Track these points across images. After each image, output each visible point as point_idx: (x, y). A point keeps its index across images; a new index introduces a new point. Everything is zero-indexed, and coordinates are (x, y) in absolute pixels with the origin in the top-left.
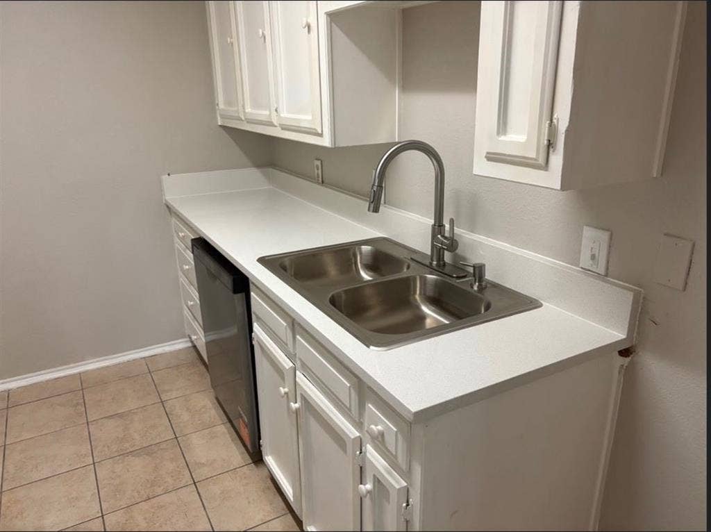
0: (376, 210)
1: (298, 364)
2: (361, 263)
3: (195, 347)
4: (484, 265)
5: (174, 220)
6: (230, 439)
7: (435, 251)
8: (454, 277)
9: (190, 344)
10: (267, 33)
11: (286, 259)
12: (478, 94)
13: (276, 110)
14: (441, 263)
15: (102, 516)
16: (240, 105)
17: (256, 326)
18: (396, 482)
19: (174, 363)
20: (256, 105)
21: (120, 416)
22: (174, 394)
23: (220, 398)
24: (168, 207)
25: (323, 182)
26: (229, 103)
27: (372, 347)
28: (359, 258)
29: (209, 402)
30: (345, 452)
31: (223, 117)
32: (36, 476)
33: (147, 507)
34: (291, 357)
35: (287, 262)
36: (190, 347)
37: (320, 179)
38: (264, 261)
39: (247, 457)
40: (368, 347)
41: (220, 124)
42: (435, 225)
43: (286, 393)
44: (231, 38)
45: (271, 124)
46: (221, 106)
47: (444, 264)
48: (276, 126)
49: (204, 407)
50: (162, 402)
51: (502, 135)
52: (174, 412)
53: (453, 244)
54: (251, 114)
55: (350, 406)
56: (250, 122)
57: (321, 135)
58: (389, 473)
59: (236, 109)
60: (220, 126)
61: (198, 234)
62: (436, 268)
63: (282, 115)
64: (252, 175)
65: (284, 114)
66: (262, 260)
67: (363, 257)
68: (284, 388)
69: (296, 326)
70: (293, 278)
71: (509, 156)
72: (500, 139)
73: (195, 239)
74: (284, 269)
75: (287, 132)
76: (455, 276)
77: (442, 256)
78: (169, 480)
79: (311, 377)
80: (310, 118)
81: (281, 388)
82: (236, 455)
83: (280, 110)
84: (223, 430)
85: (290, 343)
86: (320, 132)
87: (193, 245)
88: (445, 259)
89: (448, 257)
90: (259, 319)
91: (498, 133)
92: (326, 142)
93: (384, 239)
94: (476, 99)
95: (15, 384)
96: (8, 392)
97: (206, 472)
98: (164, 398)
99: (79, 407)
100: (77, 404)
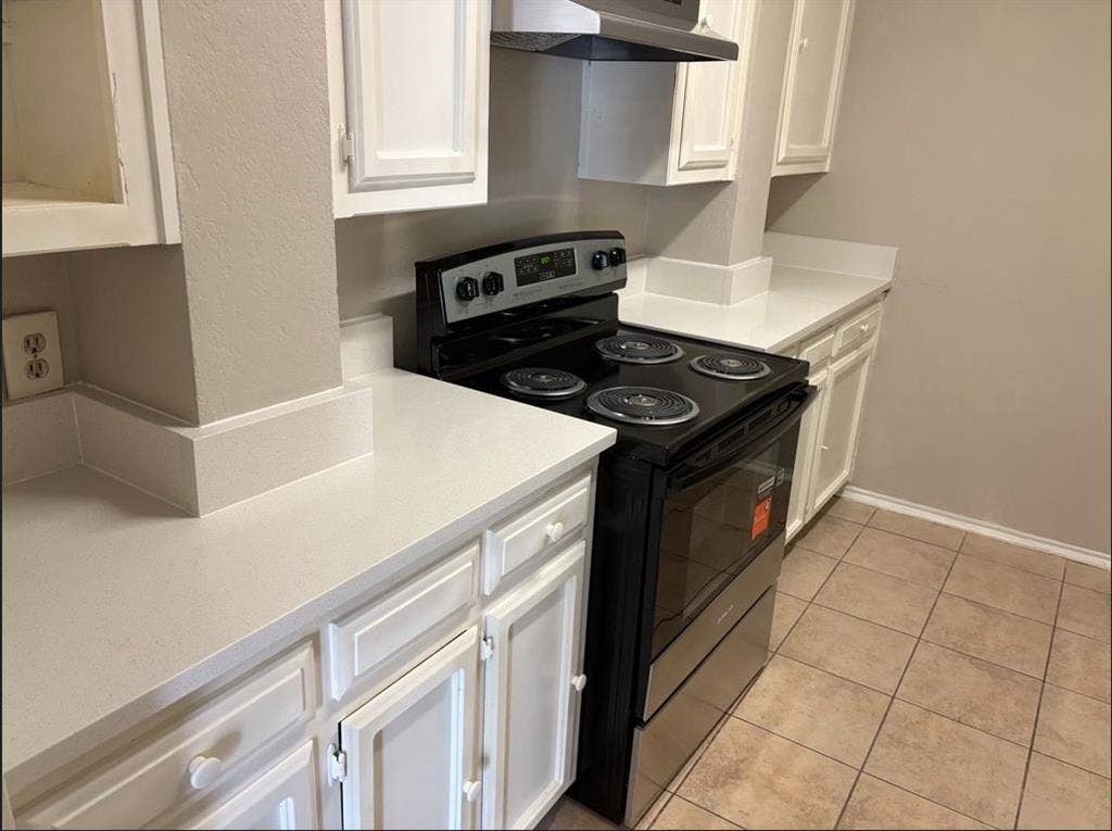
15: (894, 697)
21: (986, 608)
33: (949, 728)
52: (1063, 650)
78: (998, 720)
95: (886, 504)
96: (877, 509)
97: (1057, 748)
98: (1061, 623)
99: (943, 569)
100: (942, 565)
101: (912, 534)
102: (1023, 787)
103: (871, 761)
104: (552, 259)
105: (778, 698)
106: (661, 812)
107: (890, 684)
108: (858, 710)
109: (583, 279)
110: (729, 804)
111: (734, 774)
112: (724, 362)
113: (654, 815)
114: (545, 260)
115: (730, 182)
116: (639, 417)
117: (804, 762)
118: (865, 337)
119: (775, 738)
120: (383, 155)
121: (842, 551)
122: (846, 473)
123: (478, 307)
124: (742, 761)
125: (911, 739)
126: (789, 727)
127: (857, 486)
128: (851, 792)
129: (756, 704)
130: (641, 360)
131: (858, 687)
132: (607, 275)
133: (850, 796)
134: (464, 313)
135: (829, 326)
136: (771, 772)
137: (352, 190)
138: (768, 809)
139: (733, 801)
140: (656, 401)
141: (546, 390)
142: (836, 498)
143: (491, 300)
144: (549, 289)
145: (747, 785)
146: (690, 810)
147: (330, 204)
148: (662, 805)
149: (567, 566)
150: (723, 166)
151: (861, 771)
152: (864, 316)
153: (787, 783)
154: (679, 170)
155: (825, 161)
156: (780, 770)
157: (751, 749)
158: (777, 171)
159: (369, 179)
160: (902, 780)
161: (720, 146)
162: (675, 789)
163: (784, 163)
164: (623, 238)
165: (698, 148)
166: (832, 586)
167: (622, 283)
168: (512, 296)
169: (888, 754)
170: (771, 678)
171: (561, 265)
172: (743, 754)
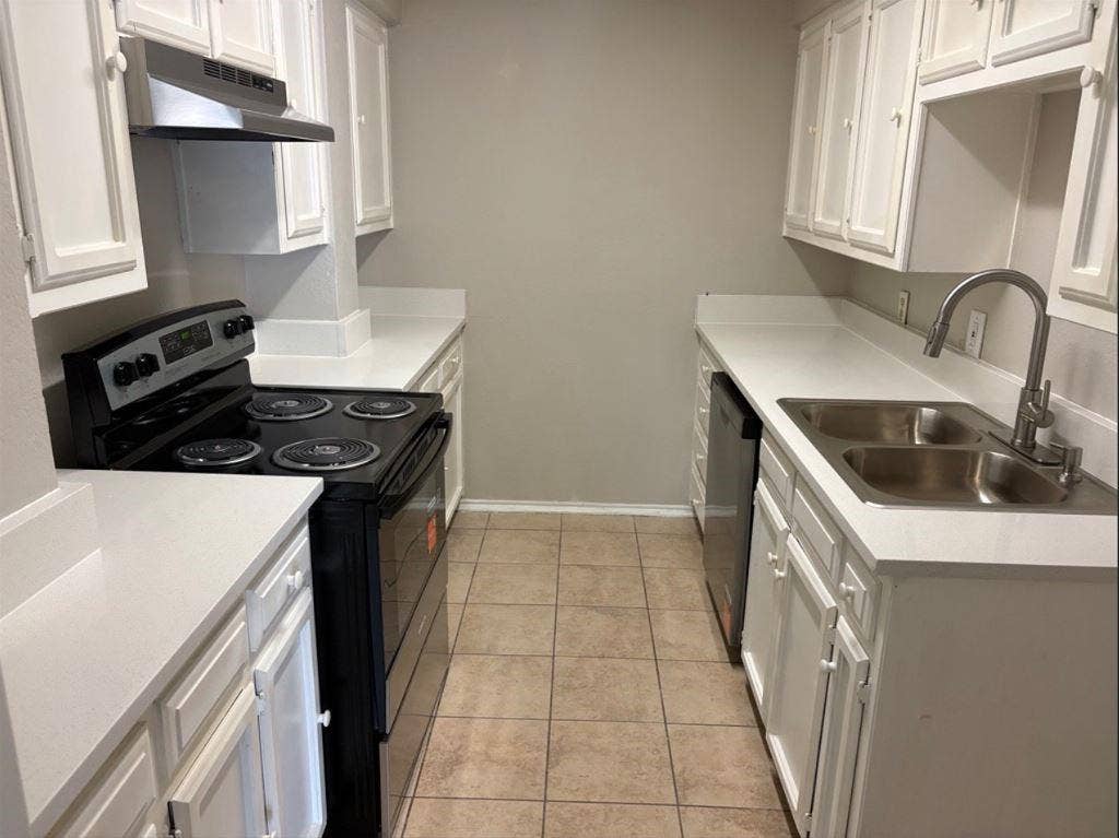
0: (935, 354)
1: (795, 525)
2: (918, 430)
3: (696, 519)
4: (1082, 450)
5: (702, 352)
6: (710, 629)
7: (1021, 426)
8: (1038, 463)
9: (691, 514)
10: (855, 124)
11: (813, 406)
12: (1064, 214)
13: (848, 221)
14: (1029, 442)
15: (554, 656)
16: (810, 213)
17: (761, 483)
18: (858, 655)
19: (667, 530)
20: (830, 211)
21: (593, 568)
22: (658, 563)
23: (710, 583)
24: (699, 336)
25: (906, 323)
26: (800, 208)
27: (868, 503)
28: (917, 423)
29: (696, 583)
30: (818, 624)
31: (791, 226)
32: (498, 599)
33: (599, 665)
34: (788, 518)
35: (813, 411)
36: (689, 518)
37: (903, 318)
38: (787, 405)
39: (725, 654)
40: (864, 502)
41: (784, 234)
42: (1026, 388)
43: (774, 561)
44: (815, 126)
45: (839, 238)
46: (790, 212)
47: (1034, 445)
48: (843, 241)
49: (689, 586)
50: (642, 567)
51: (1080, 266)
52: (652, 582)
53: (1046, 418)
54: (821, 224)
55: (831, 567)
56: (819, 234)
57: (892, 256)
58: (854, 646)
59: (804, 216)
60: (785, 237)
61: (722, 367)
62: (1017, 448)
63: (853, 228)
64: (818, 307)
65: (857, 227)
66: (783, 403)
67: (923, 423)
68: (773, 554)
69: (798, 478)
70: (817, 432)
71: (1081, 292)
72: (1075, 271)
73: (719, 373)
74: (808, 417)
75: (857, 250)
76: (1040, 460)
77: (1031, 434)
78: (628, 646)
79: (805, 542)
80: (881, 232)
81: (770, 554)
82: (713, 648)
83: (853, 221)
84: (704, 617)
85: (789, 497)
86: (891, 251)
87: (713, 380)
88: (1036, 438)
89: (1041, 436)
90: (766, 475)
91: (1075, 264)
92: (896, 264)
93: (967, 406)
94: (1060, 220)
95: (497, 507)
96: (490, 514)
97: (672, 653)
98: (644, 564)
99: (554, 547)
100: (552, 544)
101: (522, 526)
102: (660, 688)
103: (555, 710)
104: (190, 333)
105: (468, 689)
106: (408, 816)
107: (548, 648)
108: (533, 675)
109: (219, 350)
110: (462, 785)
111: (455, 762)
112: (375, 405)
113: (403, 821)
114: (184, 336)
115: (325, 245)
116: (328, 465)
117: (507, 730)
118: (455, 367)
119: (477, 721)
120: (61, 252)
121: (475, 556)
122: (459, 488)
123: (137, 391)
124: (459, 749)
125: (576, 683)
126: (485, 708)
127: (470, 498)
128: (549, 738)
129: (452, 702)
130: (293, 417)
131: (525, 658)
132: (239, 342)
133: (549, 742)
134: (125, 399)
135: (433, 364)
136: (484, 748)
137: (36, 290)
138: (492, 777)
139: (465, 782)
140: (339, 449)
141: (228, 458)
142: (456, 511)
143: (146, 381)
144: (193, 363)
145: (470, 765)
146: (431, 805)
147: (27, 306)
148: (406, 810)
149: (302, 613)
150: (318, 232)
151: (550, 720)
152: (453, 350)
153: (501, 751)
154: (289, 238)
155: (388, 219)
156: (491, 743)
157: (462, 737)
158: (359, 232)
159: (52, 278)
160: (580, 714)
161: (316, 214)
162: (413, 791)
163: (363, 224)
164: (244, 306)
165: (302, 217)
166: (478, 586)
167: (251, 348)
168: (166, 375)
169: (565, 700)
170: (457, 674)
171: (199, 339)
172: (457, 744)
